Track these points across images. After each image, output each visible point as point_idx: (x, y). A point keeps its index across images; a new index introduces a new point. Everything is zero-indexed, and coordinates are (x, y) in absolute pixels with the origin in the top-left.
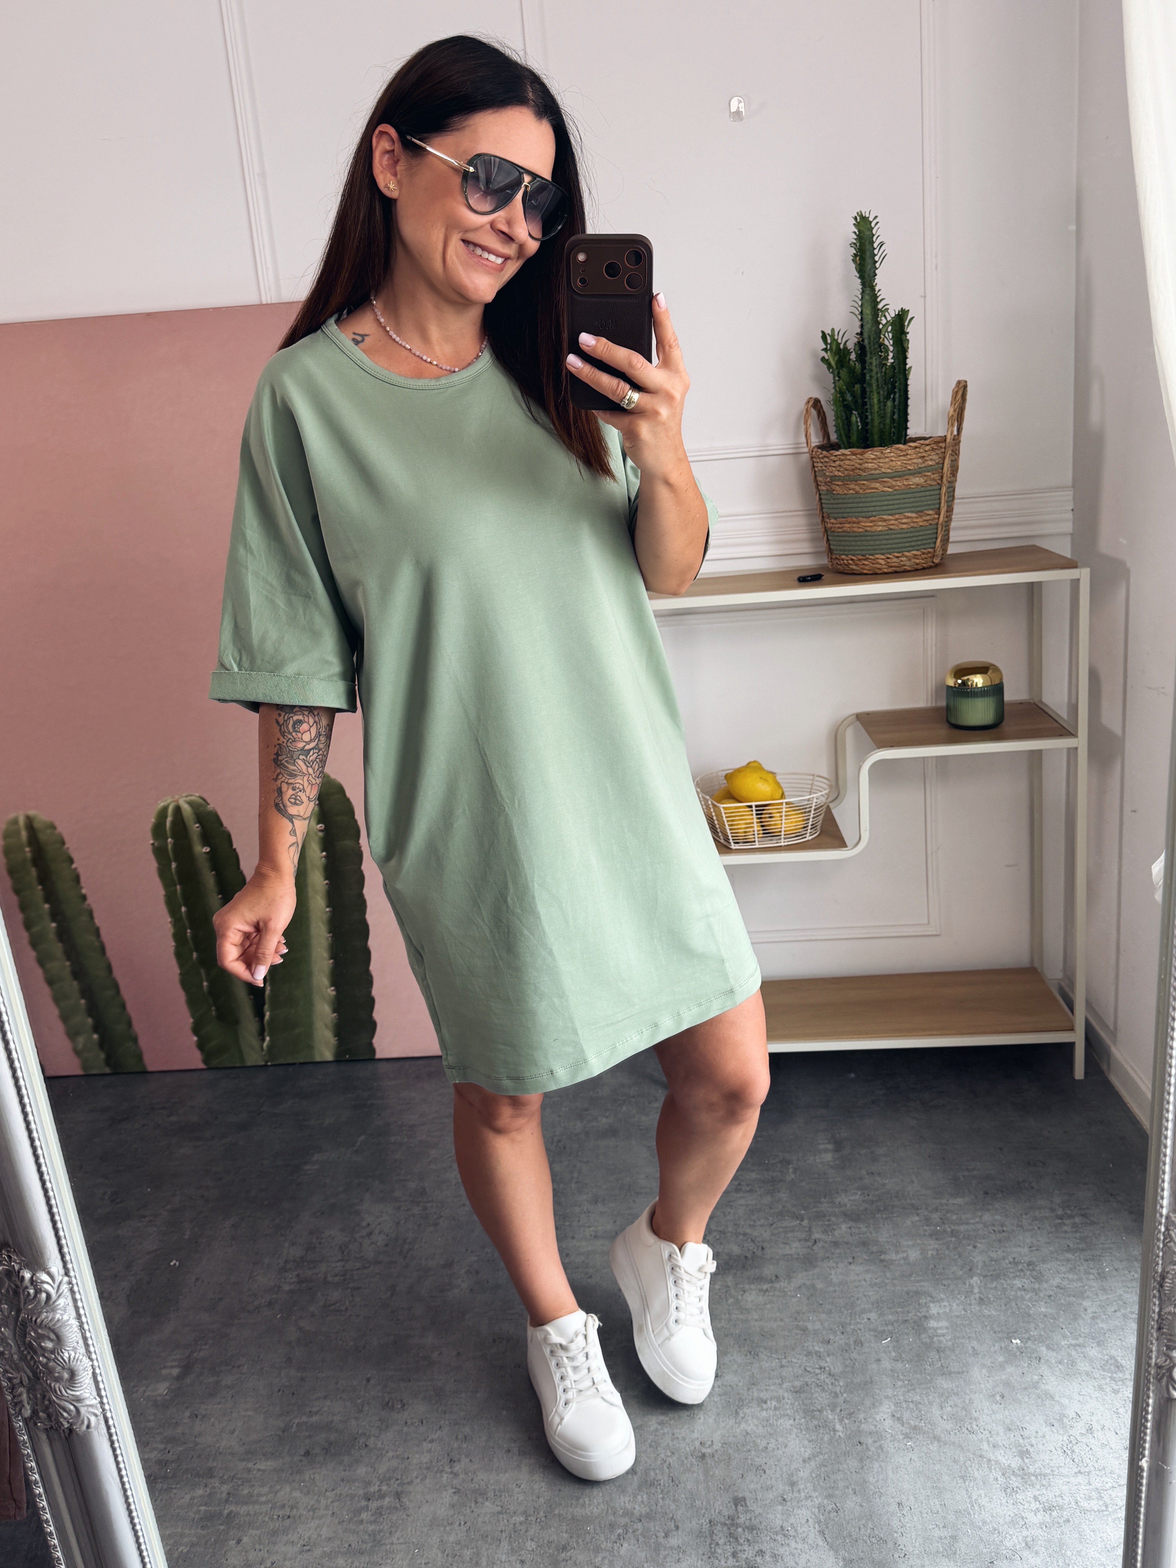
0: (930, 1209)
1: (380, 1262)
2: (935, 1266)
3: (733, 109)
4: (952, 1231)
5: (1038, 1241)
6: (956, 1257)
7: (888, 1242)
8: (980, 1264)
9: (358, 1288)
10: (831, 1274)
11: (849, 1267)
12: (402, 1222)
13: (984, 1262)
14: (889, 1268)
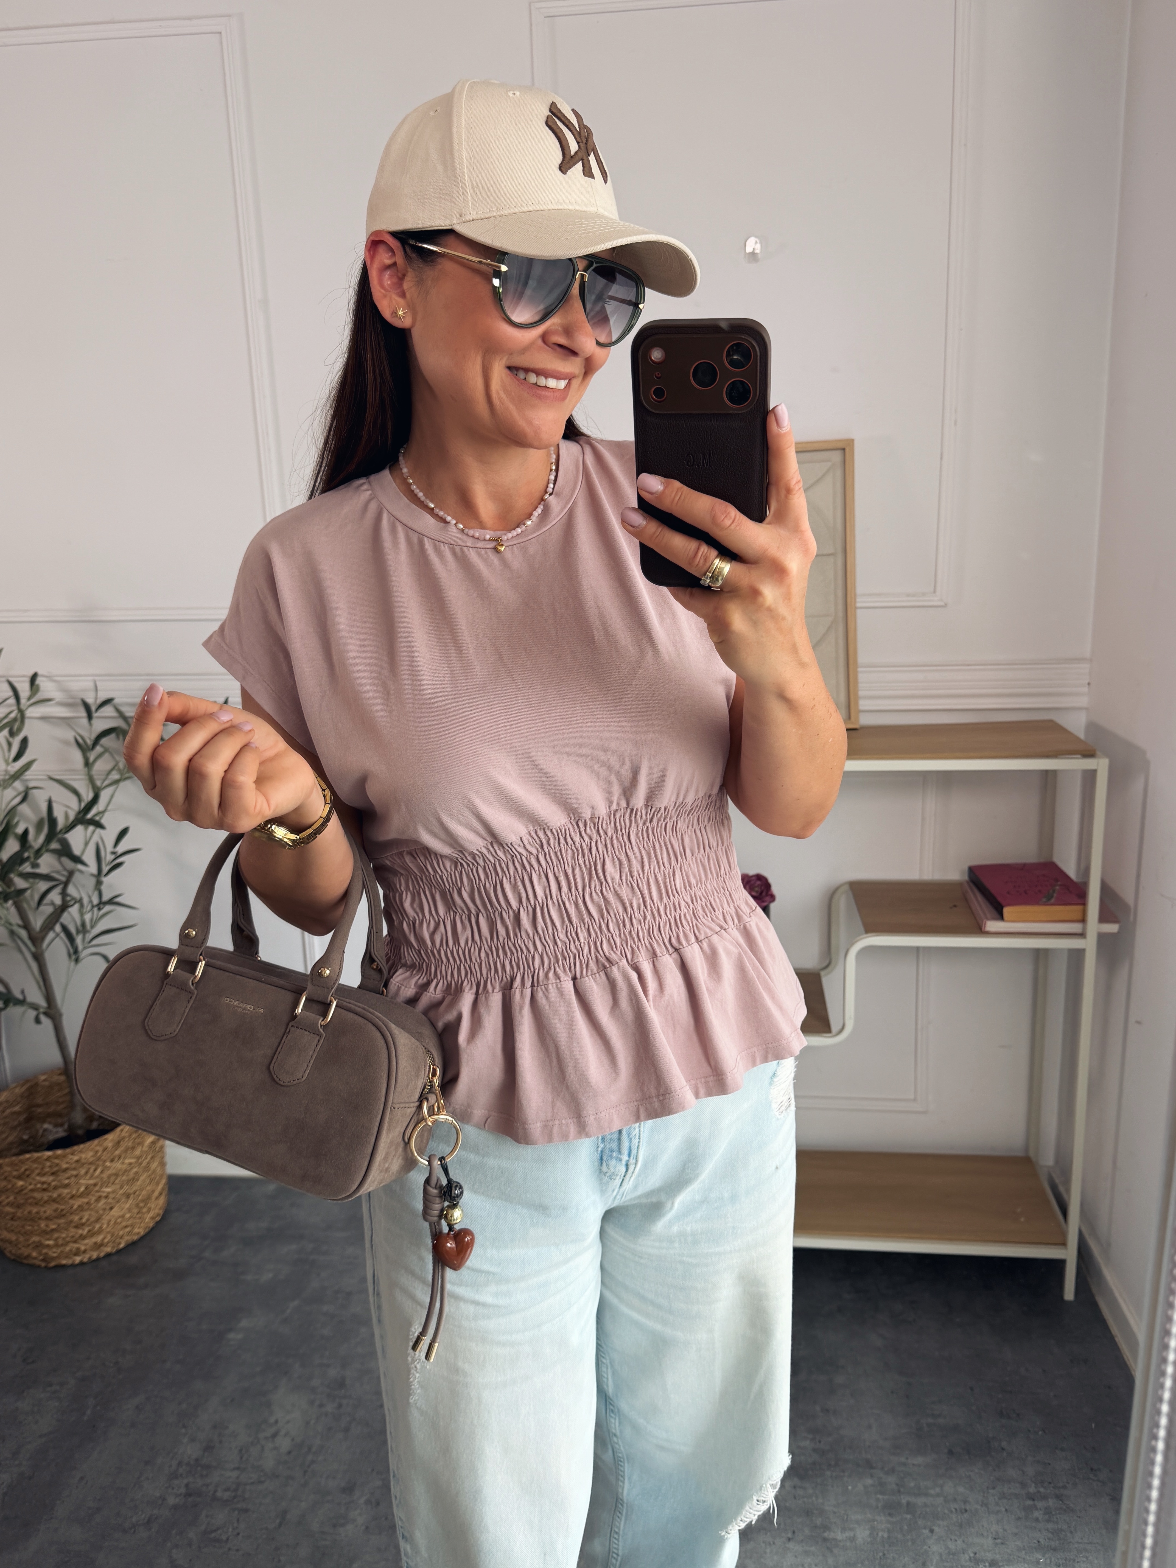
0: (886, 1469)
1: (277, 1477)
2: (884, 1555)
3: (749, 249)
4: (908, 1504)
5: (1005, 1530)
6: (910, 1543)
7: (835, 1513)
8: (936, 1559)
9: (246, 1511)
10: (765, 1553)
11: (787, 1546)
12: (313, 1422)
13: (941, 1555)
14: (832, 1552)
